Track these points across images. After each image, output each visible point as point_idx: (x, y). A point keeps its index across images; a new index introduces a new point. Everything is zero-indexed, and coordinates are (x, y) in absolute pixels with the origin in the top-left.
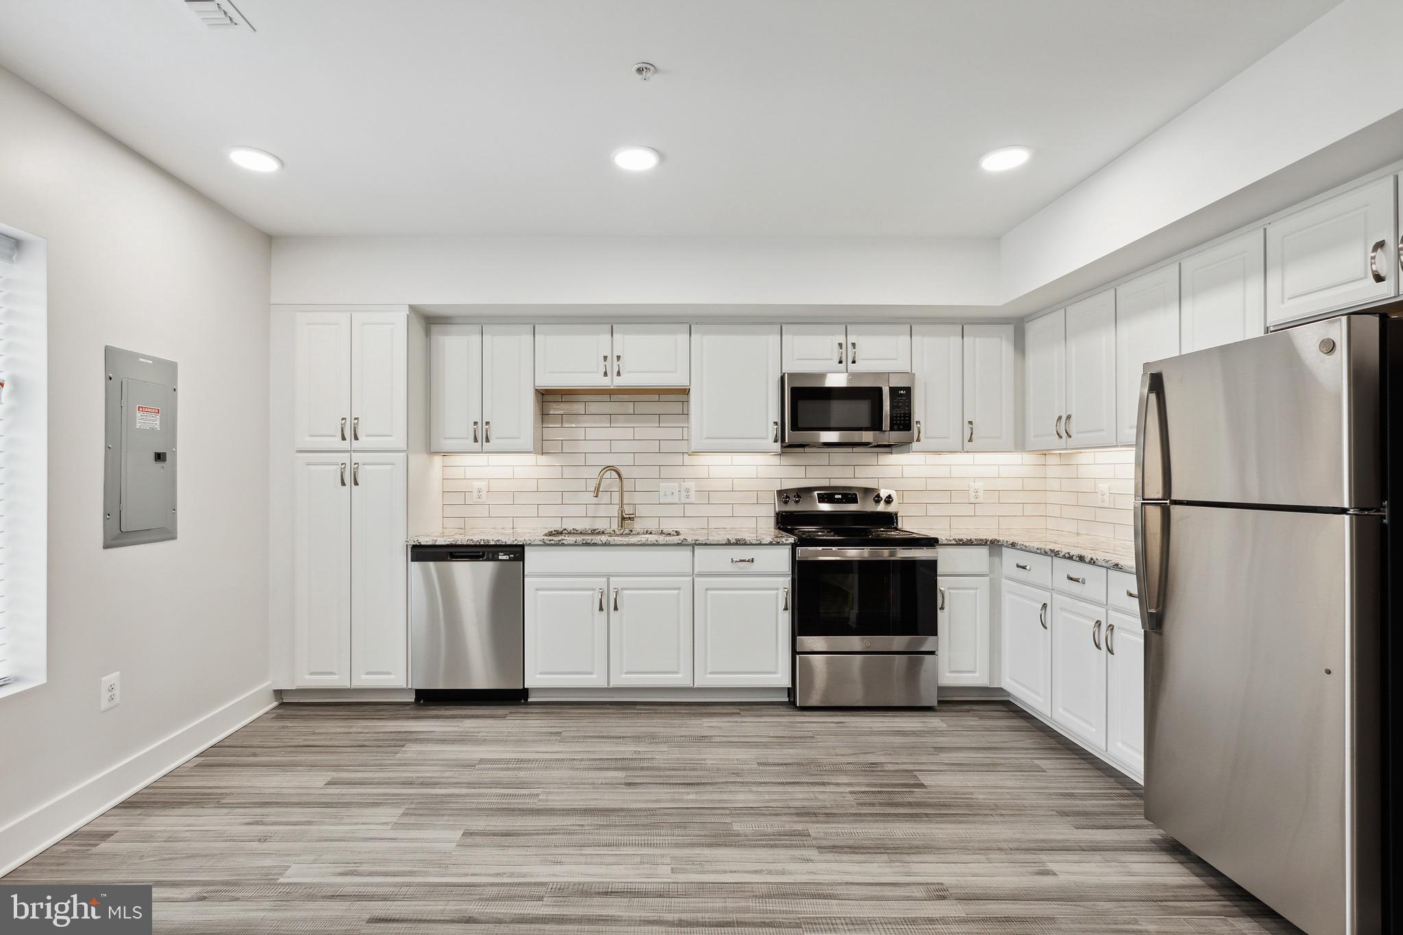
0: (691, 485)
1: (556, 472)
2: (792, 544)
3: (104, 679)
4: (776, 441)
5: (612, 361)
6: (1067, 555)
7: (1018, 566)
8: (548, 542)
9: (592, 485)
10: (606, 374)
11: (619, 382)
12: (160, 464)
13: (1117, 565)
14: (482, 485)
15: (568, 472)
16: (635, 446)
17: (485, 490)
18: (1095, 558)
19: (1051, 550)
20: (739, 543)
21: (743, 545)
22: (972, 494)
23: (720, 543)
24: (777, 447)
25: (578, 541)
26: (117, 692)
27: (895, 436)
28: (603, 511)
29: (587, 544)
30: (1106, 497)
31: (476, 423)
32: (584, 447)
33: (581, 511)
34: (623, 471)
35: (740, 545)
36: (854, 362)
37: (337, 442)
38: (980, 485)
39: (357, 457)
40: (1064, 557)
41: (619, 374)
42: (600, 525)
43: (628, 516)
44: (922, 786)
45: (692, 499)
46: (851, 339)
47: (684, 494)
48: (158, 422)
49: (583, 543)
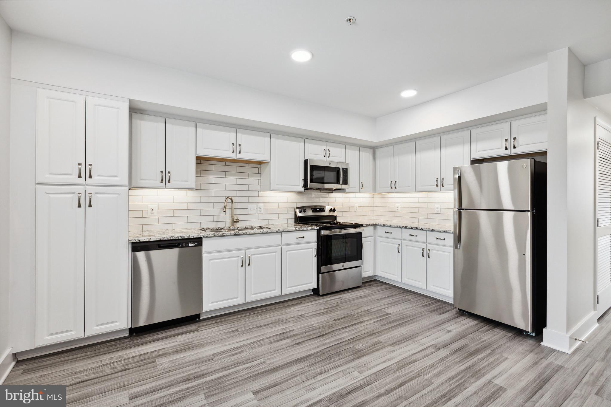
0: (262, 205)
1: (198, 199)
2: (317, 229)
4: (303, 187)
5: (236, 146)
6: (410, 228)
7: (386, 232)
8: (217, 235)
9: (222, 206)
10: (233, 152)
11: (240, 156)
13: (433, 230)
14: (154, 206)
15: (204, 199)
16: (237, 187)
17: (156, 209)
18: (423, 228)
19: (403, 226)
21: (301, 231)
22: (355, 208)
23: (293, 230)
24: (303, 189)
27: (344, 186)
28: (221, 218)
30: (399, 208)
32: (212, 187)
33: (210, 219)
34: (233, 198)
35: (300, 231)
36: (329, 157)
38: (357, 205)
39: (92, 190)
40: (409, 228)
41: (240, 153)
42: (221, 225)
43: (236, 220)
44: (389, 314)
45: (262, 212)
46: (328, 148)
47: (259, 209)
49: (234, 234)
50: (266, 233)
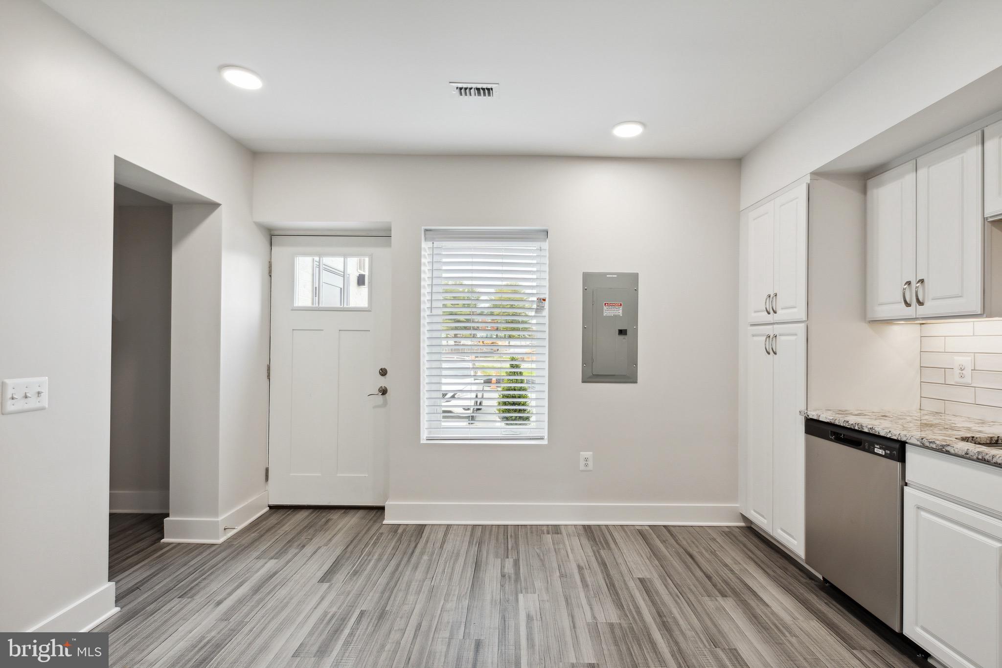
3: (581, 453)
12: (621, 337)
26: (590, 463)
31: (909, 283)
39: (777, 329)
48: (621, 311)
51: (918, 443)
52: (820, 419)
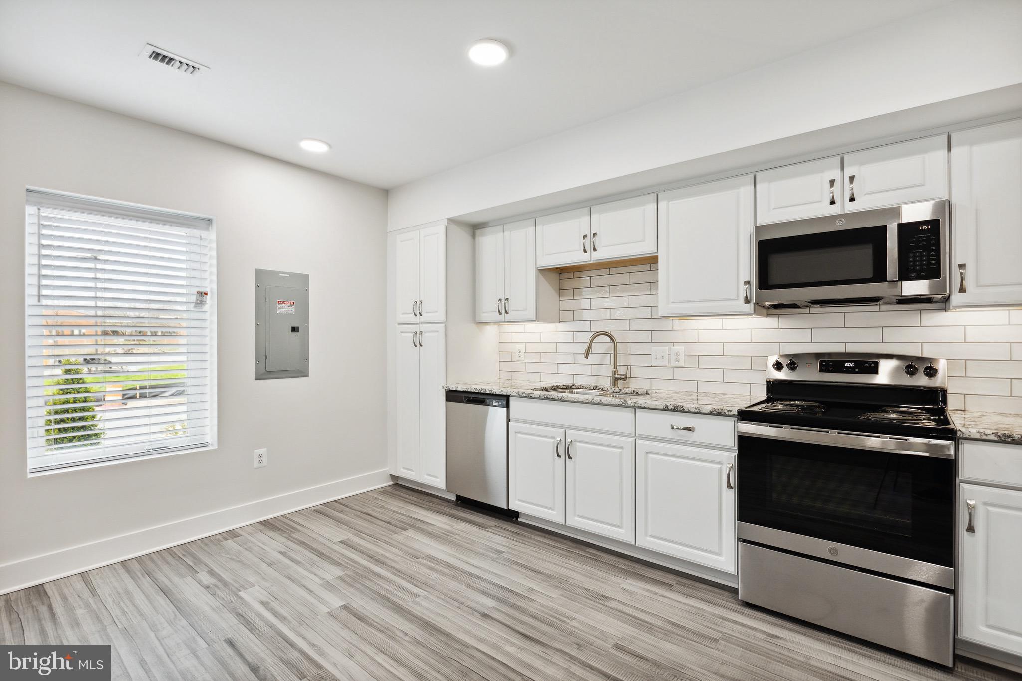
0: (680, 349)
2: (734, 416)
3: (255, 451)
5: (591, 240)
10: (585, 252)
11: (598, 257)
12: (294, 334)
14: (521, 347)
16: (631, 313)
17: (523, 351)
20: (676, 409)
21: (681, 411)
23: (658, 407)
24: (753, 308)
25: (542, 396)
26: (265, 459)
29: (547, 398)
31: (500, 300)
32: (587, 315)
35: (678, 411)
36: (852, 199)
37: (411, 318)
39: (423, 328)
41: (595, 250)
43: (619, 376)
45: (682, 363)
46: (849, 172)
47: (673, 357)
48: (293, 310)
49: (545, 397)
50: (598, 404)
51: (517, 395)
52: (458, 390)
